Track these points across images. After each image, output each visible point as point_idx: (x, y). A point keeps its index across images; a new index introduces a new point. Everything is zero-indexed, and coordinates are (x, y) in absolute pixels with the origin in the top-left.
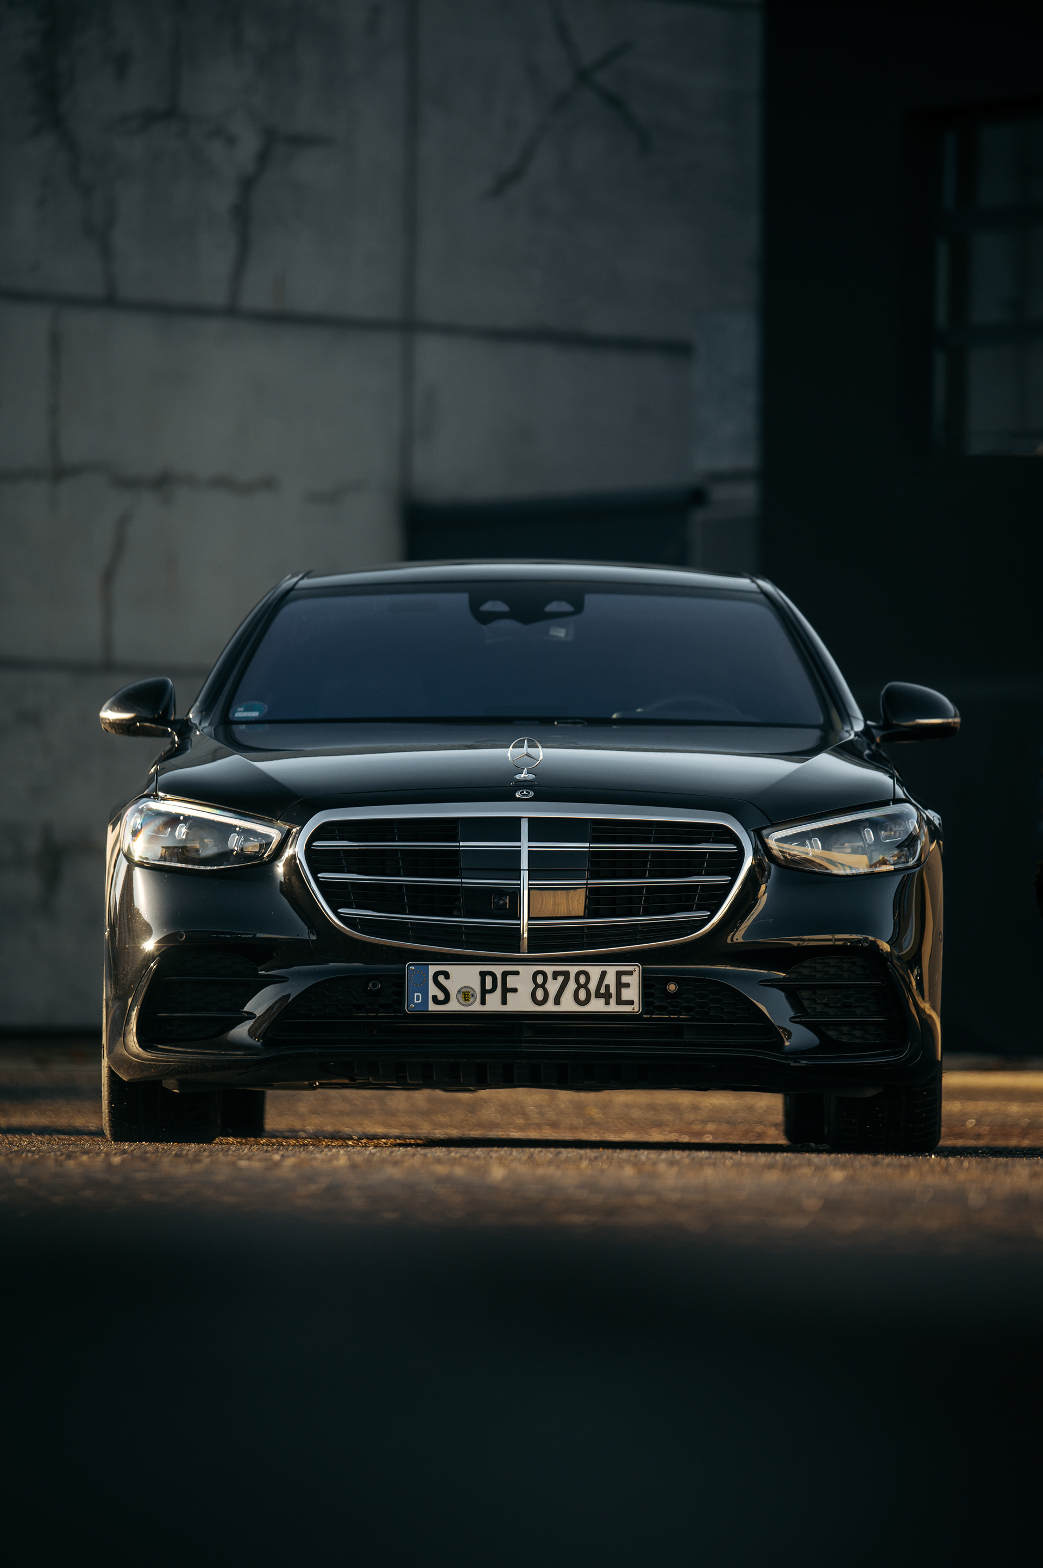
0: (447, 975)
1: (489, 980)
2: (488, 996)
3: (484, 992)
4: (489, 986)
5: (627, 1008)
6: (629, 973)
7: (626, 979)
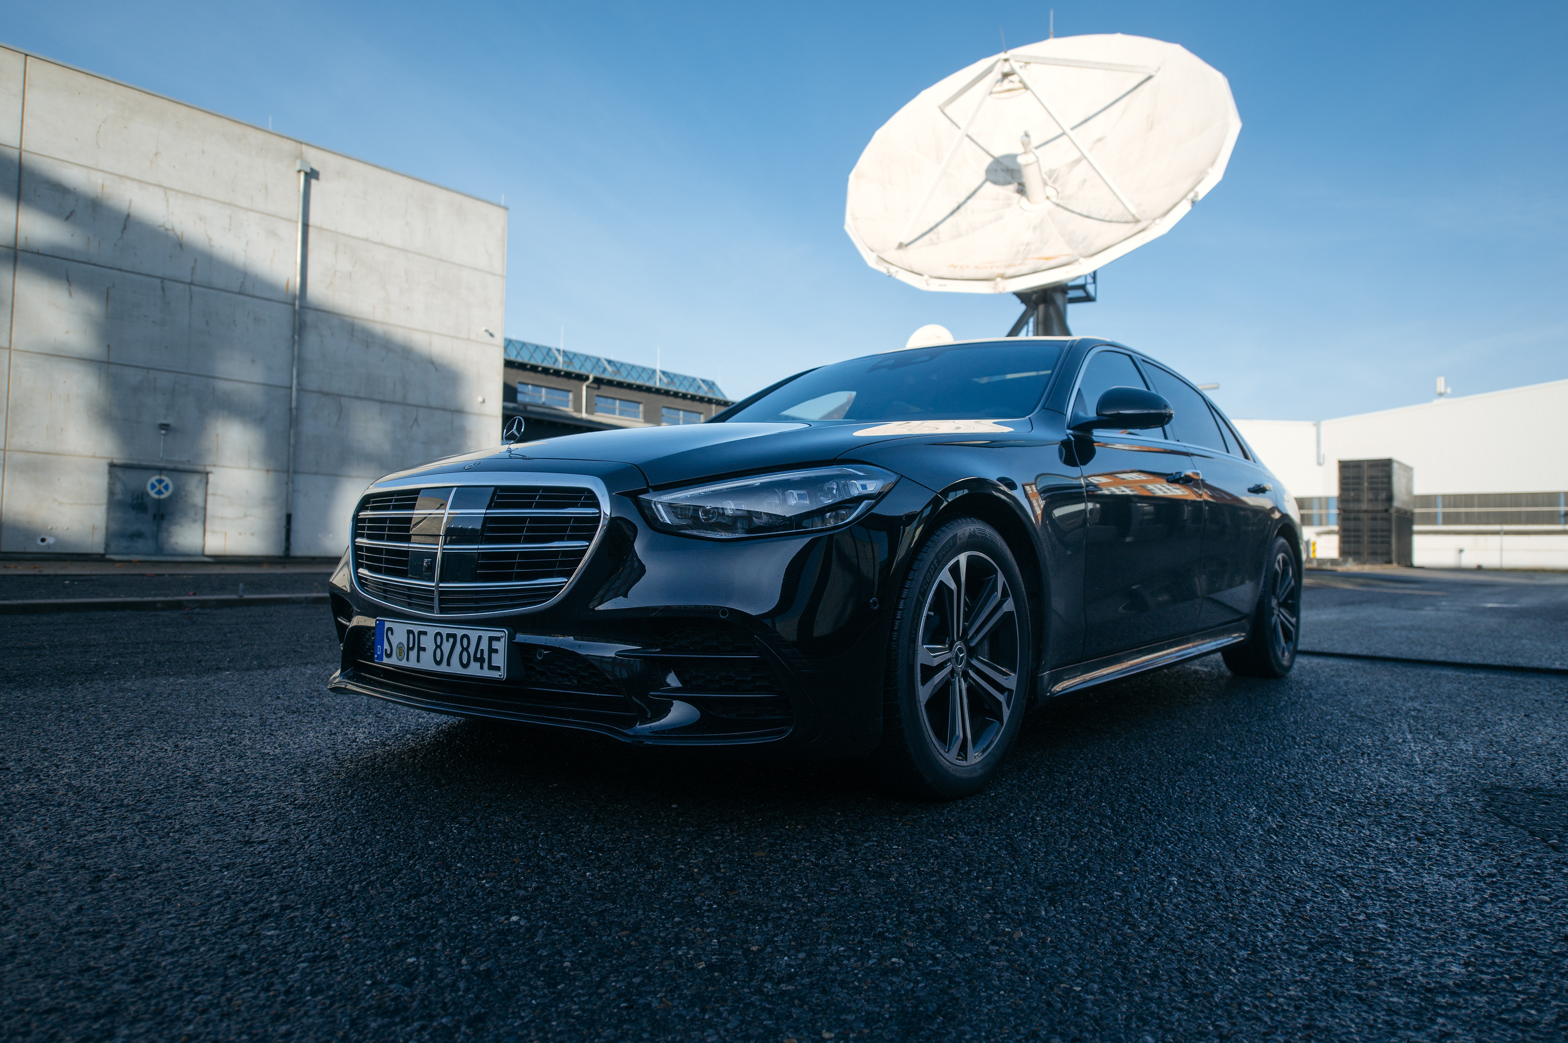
0: (392, 631)
1: (411, 638)
2: (410, 653)
3: (408, 649)
4: (411, 643)
5: (495, 674)
6: (498, 639)
7: (496, 645)
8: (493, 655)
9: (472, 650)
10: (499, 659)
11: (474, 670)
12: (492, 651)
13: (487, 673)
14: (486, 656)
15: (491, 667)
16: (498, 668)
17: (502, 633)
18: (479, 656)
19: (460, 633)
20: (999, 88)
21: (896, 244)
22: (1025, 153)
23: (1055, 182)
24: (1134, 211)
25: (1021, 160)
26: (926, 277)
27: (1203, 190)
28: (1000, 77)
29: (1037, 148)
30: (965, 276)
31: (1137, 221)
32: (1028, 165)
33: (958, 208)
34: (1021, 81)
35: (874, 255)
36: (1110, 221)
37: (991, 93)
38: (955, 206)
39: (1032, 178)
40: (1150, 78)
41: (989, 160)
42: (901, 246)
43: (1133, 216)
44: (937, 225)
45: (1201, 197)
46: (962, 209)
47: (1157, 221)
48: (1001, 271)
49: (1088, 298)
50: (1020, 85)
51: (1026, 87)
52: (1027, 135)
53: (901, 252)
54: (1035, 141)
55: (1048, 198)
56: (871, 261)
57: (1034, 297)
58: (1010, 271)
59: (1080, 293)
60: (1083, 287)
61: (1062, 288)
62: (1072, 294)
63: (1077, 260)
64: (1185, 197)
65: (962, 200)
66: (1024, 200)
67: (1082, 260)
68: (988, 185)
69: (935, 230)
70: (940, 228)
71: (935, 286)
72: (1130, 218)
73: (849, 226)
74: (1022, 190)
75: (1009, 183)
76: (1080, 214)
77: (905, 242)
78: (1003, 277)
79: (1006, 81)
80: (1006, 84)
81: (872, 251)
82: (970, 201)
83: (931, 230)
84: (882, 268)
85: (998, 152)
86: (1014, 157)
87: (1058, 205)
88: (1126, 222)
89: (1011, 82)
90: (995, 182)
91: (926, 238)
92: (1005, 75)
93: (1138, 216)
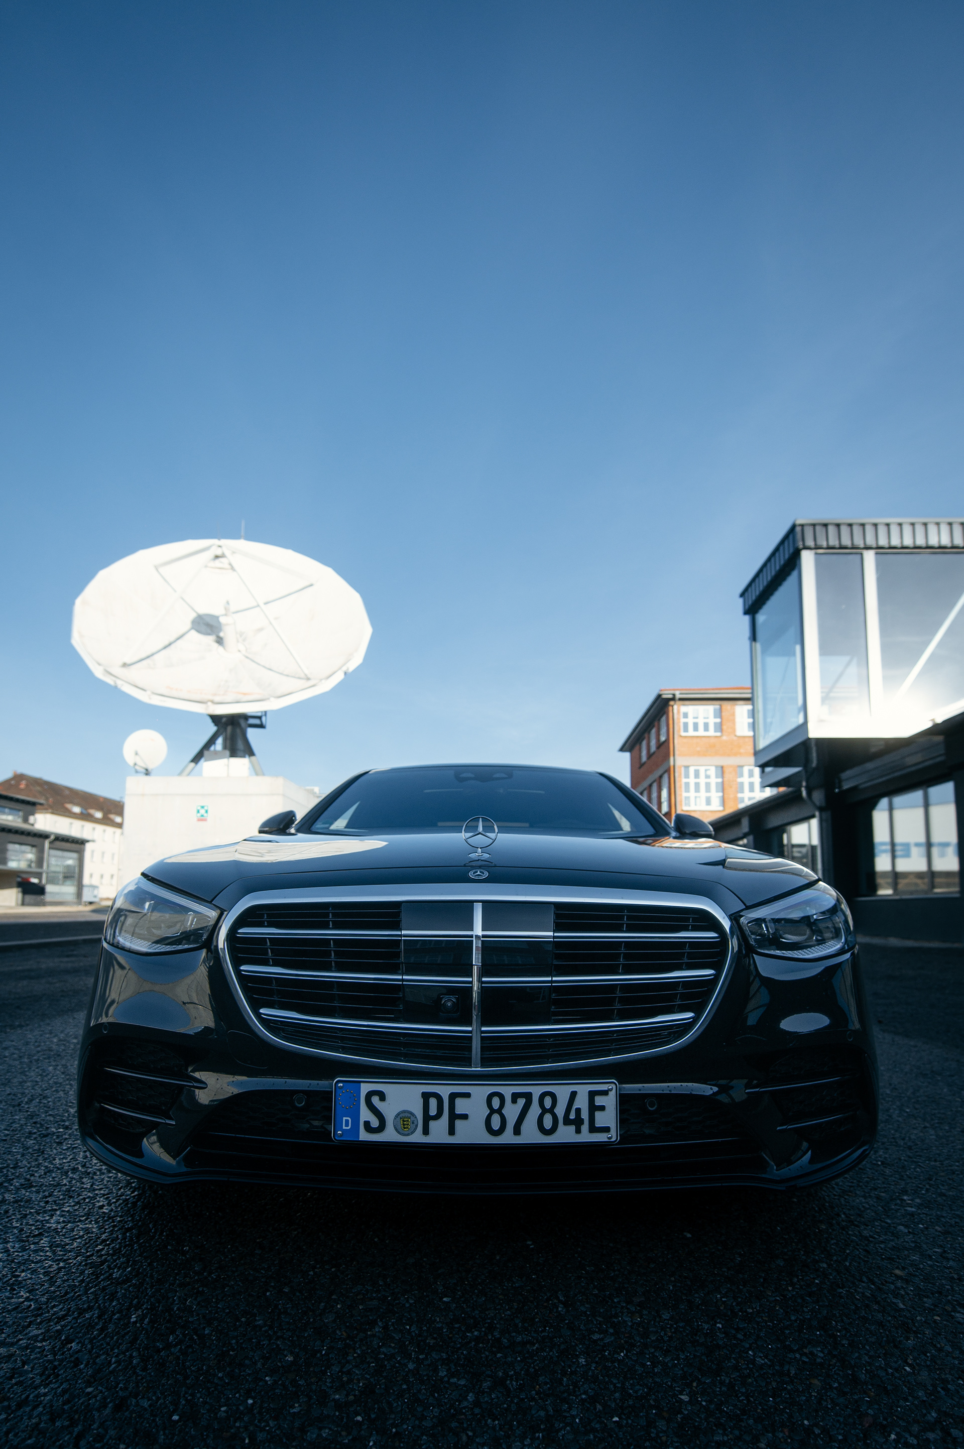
0: (382, 1096)
1: (433, 1102)
2: (432, 1124)
3: (427, 1118)
4: (433, 1111)
5: (601, 1137)
6: (605, 1093)
7: (599, 1101)
8: (598, 1114)
9: (560, 1111)
10: (608, 1118)
11: (565, 1135)
12: (593, 1108)
13: (586, 1136)
14: (585, 1115)
15: (593, 1129)
16: (607, 1130)
17: (611, 1086)
18: (572, 1116)
19: (536, 1091)
20: (212, 564)
21: (121, 663)
22: (226, 615)
23: (244, 640)
24: (307, 672)
25: (222, 620)
26: (149, 692)
27: (352, 666)
28: (212, 556)
29: (234, 613)
30: (182, 697)
31: (308, 679)
32: (227, 625)
33: (170, 644)
34: (230, 564)
35: (101, 668)
36: (287, 676)
37: (206, 566)
38: (167, 643)
39: (228, 633)
40: (311, 585)
41: (194, 615)
42: (125, 665)
43: (306, 675)
44: (153, 655)
45: (351, 670)
46: (173, 646)
47: (323, 681)
48: (211, 698)
49: (261, 726)
50: (229, 567)
51: (233, 568)
52: (228, 603)
53: (124, 670)
54: (233, 608)
55: (239, 651)
56: (98, 673)
57: (224, 720)
58: (217, 699)
59: (257, 722)
60: (260, 718)
61: (245, 717)
62: (251, 721)
63: (268, 699)
64: (340, 668)
65: (172, 639)
66: (220, 648)
67: (272, 699)
68: (193, 633)
69: (151, 658)
70: (156, 657)
71: (156, 701)
72: (302, 676)
73: (76, 640)
74: (220, 641)
75: (209, 634)
76: (264, 667)
77: (128, 662)
78: (213, 702)
79: (217, 561)
80: (217, 563)
81: (99, 664)
82: (179, 642)
83: (148, 657)
84: (109, 680)
85: (203, 611)
86: (217, 618)
87: (247, 657)
88: (300, 678)
89: (221, 562)
90: (199, 631)
91: (144, 662)
92: (217, 557)
93: (309, 676)
